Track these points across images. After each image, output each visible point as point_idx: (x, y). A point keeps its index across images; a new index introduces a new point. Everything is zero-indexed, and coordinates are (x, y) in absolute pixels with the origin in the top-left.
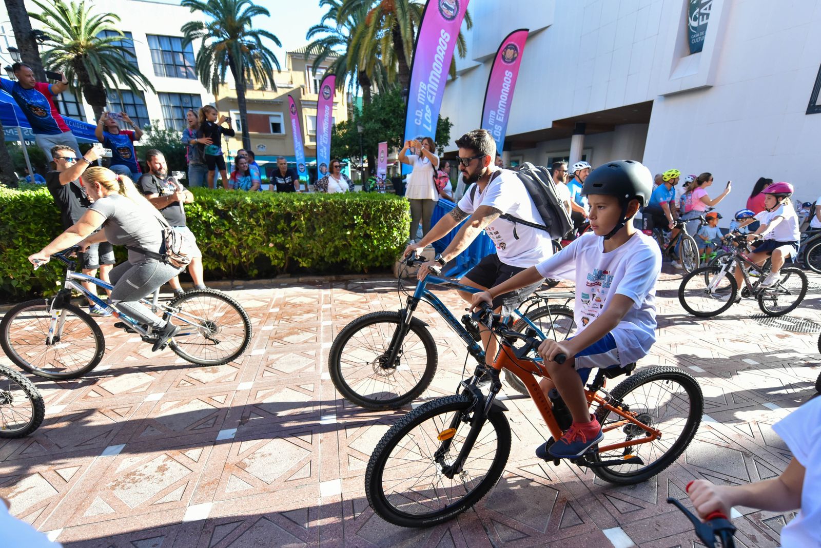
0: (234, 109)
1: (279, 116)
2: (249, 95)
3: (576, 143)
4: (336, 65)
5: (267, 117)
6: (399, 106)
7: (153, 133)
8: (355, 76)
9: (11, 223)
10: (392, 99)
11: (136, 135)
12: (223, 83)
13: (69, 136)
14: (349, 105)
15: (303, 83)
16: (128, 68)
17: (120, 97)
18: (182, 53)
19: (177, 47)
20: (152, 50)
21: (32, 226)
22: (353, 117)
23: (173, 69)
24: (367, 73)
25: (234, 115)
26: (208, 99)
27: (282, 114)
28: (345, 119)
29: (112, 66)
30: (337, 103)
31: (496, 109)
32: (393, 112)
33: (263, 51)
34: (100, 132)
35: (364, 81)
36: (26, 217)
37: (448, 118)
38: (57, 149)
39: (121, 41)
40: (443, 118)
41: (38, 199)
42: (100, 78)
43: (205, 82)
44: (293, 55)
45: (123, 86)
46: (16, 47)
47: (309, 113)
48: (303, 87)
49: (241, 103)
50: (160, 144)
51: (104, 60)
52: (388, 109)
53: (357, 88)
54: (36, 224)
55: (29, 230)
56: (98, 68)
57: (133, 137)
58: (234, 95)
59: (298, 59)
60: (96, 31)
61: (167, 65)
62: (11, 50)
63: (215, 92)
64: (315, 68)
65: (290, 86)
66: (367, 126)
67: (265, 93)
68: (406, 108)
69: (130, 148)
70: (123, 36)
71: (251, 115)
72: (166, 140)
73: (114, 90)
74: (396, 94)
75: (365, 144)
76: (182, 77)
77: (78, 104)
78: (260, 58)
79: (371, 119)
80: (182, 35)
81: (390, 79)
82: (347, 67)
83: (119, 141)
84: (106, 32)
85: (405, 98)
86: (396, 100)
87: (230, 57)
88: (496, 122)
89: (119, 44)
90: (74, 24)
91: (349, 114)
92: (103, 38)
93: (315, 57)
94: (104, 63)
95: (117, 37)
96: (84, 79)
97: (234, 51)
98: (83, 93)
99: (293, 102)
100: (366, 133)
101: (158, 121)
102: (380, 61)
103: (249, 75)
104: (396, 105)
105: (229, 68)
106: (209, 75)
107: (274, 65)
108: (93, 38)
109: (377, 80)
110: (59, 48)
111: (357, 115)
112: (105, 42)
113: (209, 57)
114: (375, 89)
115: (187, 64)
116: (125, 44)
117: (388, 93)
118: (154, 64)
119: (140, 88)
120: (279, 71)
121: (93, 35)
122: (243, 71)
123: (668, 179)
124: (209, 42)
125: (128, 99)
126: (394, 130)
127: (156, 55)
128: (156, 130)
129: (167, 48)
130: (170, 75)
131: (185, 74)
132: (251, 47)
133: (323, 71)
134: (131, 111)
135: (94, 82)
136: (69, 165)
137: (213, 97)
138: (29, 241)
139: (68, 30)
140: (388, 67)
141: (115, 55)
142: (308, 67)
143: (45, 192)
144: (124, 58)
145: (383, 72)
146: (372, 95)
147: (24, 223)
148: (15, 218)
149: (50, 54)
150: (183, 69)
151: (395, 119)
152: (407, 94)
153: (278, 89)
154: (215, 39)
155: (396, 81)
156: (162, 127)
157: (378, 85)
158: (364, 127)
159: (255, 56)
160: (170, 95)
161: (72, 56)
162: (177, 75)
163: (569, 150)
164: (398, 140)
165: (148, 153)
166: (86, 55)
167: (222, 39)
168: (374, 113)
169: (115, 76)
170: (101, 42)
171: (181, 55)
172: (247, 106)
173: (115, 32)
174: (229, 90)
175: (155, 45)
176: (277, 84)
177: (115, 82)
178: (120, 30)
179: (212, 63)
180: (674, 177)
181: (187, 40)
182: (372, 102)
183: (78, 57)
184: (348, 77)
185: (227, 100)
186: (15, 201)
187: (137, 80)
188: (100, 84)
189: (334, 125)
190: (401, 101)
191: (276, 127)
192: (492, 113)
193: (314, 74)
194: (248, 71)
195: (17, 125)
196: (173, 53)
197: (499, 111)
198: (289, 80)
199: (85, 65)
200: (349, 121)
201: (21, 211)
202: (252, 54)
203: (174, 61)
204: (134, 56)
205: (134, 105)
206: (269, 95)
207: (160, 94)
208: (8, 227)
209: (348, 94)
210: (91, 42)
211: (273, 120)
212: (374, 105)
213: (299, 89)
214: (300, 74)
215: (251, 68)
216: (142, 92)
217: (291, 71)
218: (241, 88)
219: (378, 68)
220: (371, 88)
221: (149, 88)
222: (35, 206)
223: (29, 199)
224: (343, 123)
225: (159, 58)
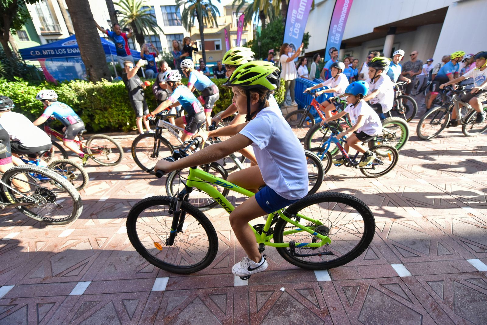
0: (198, 39)
1: (219, 41)
2: (206, 31)
3: (389, 41)
4: (248, 9)
5: (213, 42)
6: (281, 28)
7: (164, 55)
8: (258, 14)
9: (110, 97)
10: (277, 25)
11: (157, 55)
12: (193, 26)
13: (130, 57)
14: (254, 31)
15: (231, 22)
16: (153, 24)
17: (150, 39)
18: (176, 13)
19: (173, 10)
20: (163, 13)
21: (118, 99)
22: (256, 37)
23: (171, 22)
24: (264, 12)
25: (199, 42)
26: (187, 34)
27: (220, 40)
28: (252, 39)
29: (146, 24)
30: (247, 31)
31: (337, 23)
32: (278, 32)
33: (212, 7)
34: (142, 55)
35: (262, 17)
36: (115, 95)
37: (308, 33)
38: (126, 62)
39: (150, 10)
40: (306, 32)
41: (120, 87)
42: (142, 30)
43: (186, 27)
44: (226, 7)
45: (151, 33)
46: (110, 19)
47: (233, 37)
48: (231, 24)
49: (202, 35)
50: (166, 59)
51: (143, 21)
52: (274, 31)
53: (258, 21)
54: (119, 97)
55: (116, 100)
56: (141, 25)
57: (155, 56)
58: (198, 32)
59: (229, 9)
60: (140, 7)
61: (169, 20)
62: (108, 21)
63: (190, 31)
64: (237, 13)
65: (225, 24)
66: (263, 41)
67: (213, 29)
68: (284, 29)
69: (154, 61)
70: (151, 8)
71: (206, 41)
72: (169, 58)
73: (148, 35)
74: (279, 21)
75: (262, 52)
76: (175, 25)
77: (133, 43)
78: (210, 11)
79: (265, 37)
80: (175, 4)
81: (276, 14)
82: (254, 9)
83: (150, 58)
84: (144, 7)
85: (284, 23)
86: (279, 25)
87: (197, 12)
88: (337, 32)
89: (148, 12)
90: (131, 5)
91: (254, 36)
92: (143, 10)
93: (237, 7)
94: (143, 23)
95: (148, 9)
96: (136, 31)
97: (199, 8)
98: (135, 38)
99: (226, 33)
100: (263, 45)
101: (165, 48)
102: (271, 4)
103: (206, 21)
104: (279, 28)
105: (196, 18)
106: (187, 23)
107: (217, 14)
108: (138, 11)
109: (269, 15)
110: (125, 17)
111: (258, 36)
112: (144, 12)
113: (187, 14)
114: (268, 20)
115: (178, 18)
116: (152, 12)
117: (275, 22)
118: (164, 20)
119: (158, 33)
120: (220, 16)
121: (139, 9)
122: (203, 18)
123: (454, 57)
124: (187, 6)
125: (153, 39)
126: (277, 42)
127: (164, 16)
128: (165, 53)
129: (169, 11)
130: (170, 25)
131: (176, 24)
132: (206, 5)
133: (241, 14)
134: (154, 45)
135: (139, 32)
136: (130, 70)
137: (189, 33)
138: (117, 105)
139: (129, 8)
140: (276, 7)
141: (148, 18)
142: (234, 13)
143: (122, 83)
144: (151, 19)
145: (273, 11)
146: (266, 23)
147: (114, 97)
148: (111, 95)
149: (122, 21)
150: (176, 22)
151: (278, 36)
152: (285, 21)
153: (219, 26)
154: (190, 4)
155: (279, 15)
156: (167, 51)
157: (270, 18)
158: (261, 42)
159: (208, 10)
160: (170, 35)
161: (130, 21)
162: (174, 25)
163: (383, 45)
164: (279, 48)
165: (161, 63)
166: (136, 20)
167: (193, 3)
168: (267, 34)
169: (148, 28)
170: (142, 12)
171: (175, 15)
172: (205, 37)
173: (147, 7)
174: (196, 30)
175: (164, 11)
176: (218, 24)
177: (148, 32)
178: (149, 6)
179: (189, 16)
180: (459, 56)
181: (178, 6)
182: (266, 28)
183: (133, 21)
184: (254, 15)
185: (196, 35)
186: (111, 87)
187: (156, 29)
188: (142, 33)
189: (246, 43)
190: (282, 25)
191: (218, 47)
192: (335, 26)
193: (237, 16)
194: (205, 18)
195: (110, 54)
196: (172, 14)
197: (339, 25)
198: (224, 21)
199: (136, 24)
200: (254, 40)
201: (113, 92)
202: (207, 9)
203: (172, 18)
204: (155, 17)
205: (156, 42)
206: (215, 30)
207: (166, 35)
208: (109, 99)
209: (254, 25)
210: (138, 13)
211: (216, 43)
212: (267, 29)
213: (229, 25)
214: (230, 17)
215: (206, 16)
216: (159, 35)
217: (226, 16)
218: (201, 28)
219: (270, 9)
220: (266, 20)
221: (161, 32)
222: (118, 90)
223: (116, 87)
224: (250, 41)
225: (166, 18)
